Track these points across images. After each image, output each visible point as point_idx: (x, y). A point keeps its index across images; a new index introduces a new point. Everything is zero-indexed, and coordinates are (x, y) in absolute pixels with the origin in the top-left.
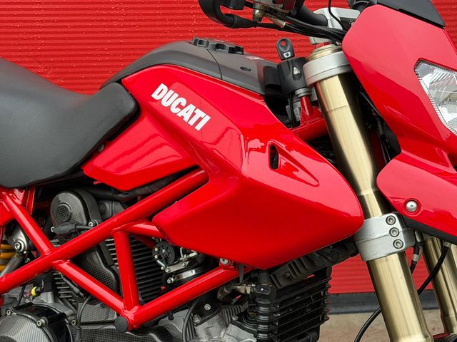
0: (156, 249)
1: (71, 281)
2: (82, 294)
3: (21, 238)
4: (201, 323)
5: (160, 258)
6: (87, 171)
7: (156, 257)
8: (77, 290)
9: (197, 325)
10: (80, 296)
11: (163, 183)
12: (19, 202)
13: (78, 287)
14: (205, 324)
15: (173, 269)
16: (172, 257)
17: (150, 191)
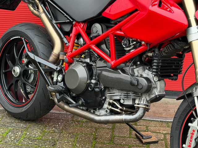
0: (123, 42)
1: (95, 52)
2: (98, 56)
3: (81, 40)
4: (136, 68)
5: (124, 44)
6: (103, 15)
7: (123, 44)
8: (96, 55)
9: (135, 68)
10: (97, 57)
11: (126, 16)
12: (82, 27)
13: (97, 54)
14: (137, 69)
15: (128, 49)
16: (128, 44)
17: (122, 20)
